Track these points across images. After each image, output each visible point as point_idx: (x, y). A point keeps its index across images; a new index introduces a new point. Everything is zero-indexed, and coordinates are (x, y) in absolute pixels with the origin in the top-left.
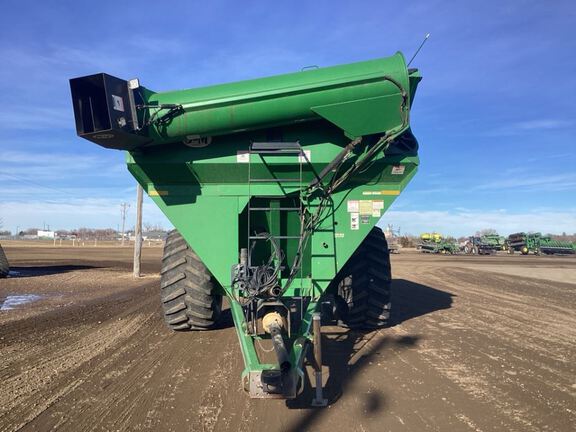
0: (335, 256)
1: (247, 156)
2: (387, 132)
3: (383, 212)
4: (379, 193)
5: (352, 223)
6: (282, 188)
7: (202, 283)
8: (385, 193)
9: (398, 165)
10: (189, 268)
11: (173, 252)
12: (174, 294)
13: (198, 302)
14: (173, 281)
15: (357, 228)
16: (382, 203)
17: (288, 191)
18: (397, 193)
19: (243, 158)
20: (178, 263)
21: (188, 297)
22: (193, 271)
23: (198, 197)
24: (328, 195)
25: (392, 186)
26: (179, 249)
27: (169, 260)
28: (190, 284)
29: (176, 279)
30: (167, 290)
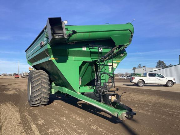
0: (105, 79)
1: (85, 48)
2: (125, 45)
3: (117, 67)
4: (116, 61)
5: (109, 70)
6: (92, 59)
7: (47, 89)
8: (117, 61)
9: (122, 54)
10: (43, 84)
11: (36, 79)
12: (37, 94)
13: (45, 96)
14: (37, 89)
15: (111, 71)
16: (117, 64)
17: (94, 60)
18: (120, 61)
19: (84, 49)
20: (39, 83)
21: (42, 95)
22: (44, 85)
23: (67, 61)
24: (104, 61)
25: (119, 59)
26: (38, 78)
27: (35, 82)
28: (44, 90)
29: (38, 88)
30: (35, 93)
